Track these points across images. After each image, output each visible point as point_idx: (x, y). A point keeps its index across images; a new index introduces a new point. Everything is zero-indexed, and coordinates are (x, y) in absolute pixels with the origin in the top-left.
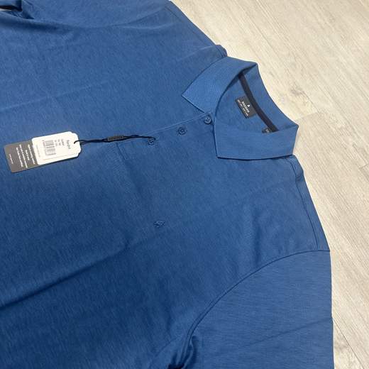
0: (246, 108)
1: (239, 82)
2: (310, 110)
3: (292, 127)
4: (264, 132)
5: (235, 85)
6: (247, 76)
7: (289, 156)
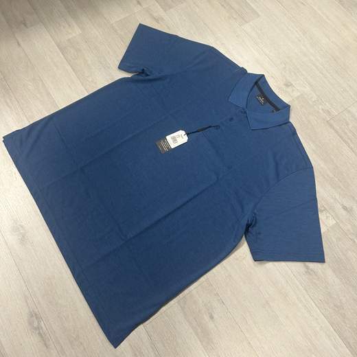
0: (262, 100)
1: (256, 86)
2: (296, 94)
3: (287, 107)
4: (273, 112)
5: (254, 89)
6: (259, 83)
7: (287, 122)
